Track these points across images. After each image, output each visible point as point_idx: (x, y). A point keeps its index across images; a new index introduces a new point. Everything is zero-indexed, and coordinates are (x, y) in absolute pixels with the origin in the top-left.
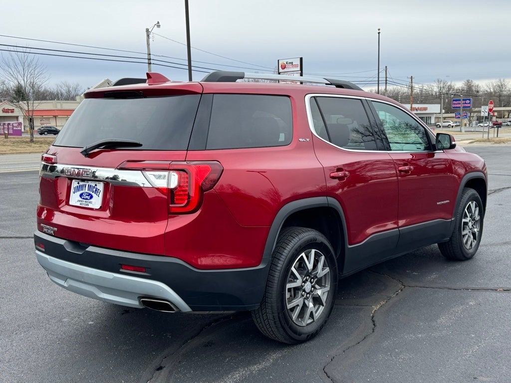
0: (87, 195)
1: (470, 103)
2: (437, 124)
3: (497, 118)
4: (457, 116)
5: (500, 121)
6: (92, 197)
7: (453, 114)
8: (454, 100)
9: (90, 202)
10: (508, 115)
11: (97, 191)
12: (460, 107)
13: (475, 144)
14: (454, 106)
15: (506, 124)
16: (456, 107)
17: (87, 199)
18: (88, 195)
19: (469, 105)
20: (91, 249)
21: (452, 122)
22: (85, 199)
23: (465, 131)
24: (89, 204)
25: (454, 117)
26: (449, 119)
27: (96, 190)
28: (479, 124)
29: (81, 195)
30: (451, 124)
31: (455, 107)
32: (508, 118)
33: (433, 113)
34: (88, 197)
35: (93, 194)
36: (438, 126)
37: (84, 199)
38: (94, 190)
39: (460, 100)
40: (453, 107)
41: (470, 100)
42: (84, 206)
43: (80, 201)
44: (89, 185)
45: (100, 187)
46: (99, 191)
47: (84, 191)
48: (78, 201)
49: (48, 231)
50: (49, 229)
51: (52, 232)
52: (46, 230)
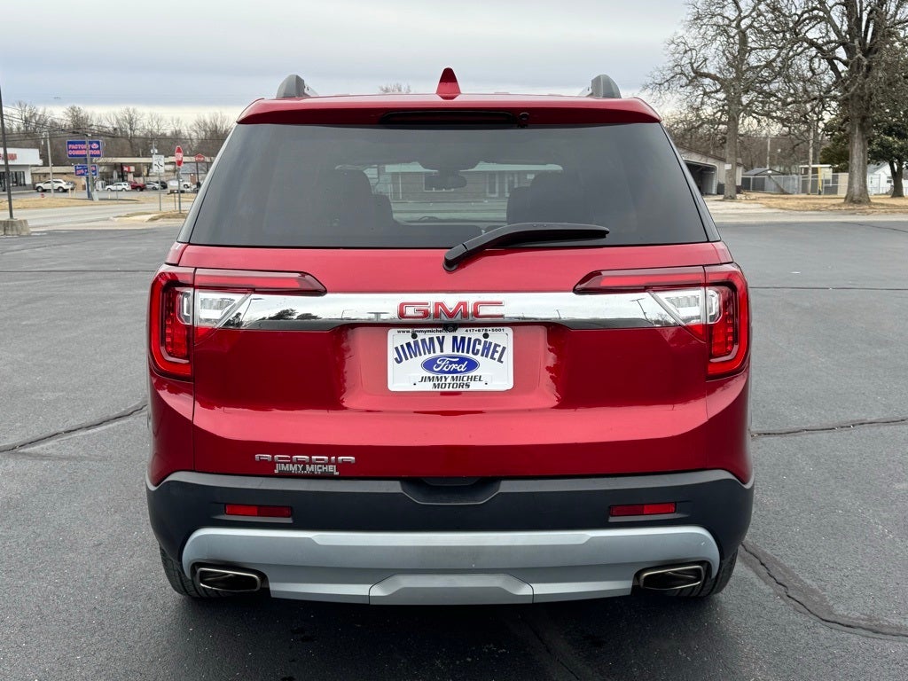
0: (451, 363)
1: (99, 149)
2: (37, 185)
3: (134, 176)
4: (79, 172)
5: (140, 181)
6: (472, 366)
7: (71, 168)
8: (69, 143)
9: (472, 378)
10: (148, 171)
11: (489, 350)
12: (85, 155)
13: (161, 223)
14: (71, 152)
15: (152, 186)
16: (75, 156)
17: (455, 371)
18: (459, 363)
19: (98, 152)
20: (507, 487)
21: (64, 183)
22: (449, 372)
23: (101, 199)
25: (72, 173)
26: (60, 176)
27: (486, 348)
28: (108, 187)
29: (428, 365)
30: (64, 185)
31: (72, 156)
32: (148, 176)
33: (27, 166)
34: (461, 367)
35: (478, 358)
36: (40, 190)
37: (442, 372)
38: (479, 347)
39: (84, 143)
40: (70, 156)
41: (98, 143)
42: (452, 389)
44: (455, 339)
45: (504, 338)
46: (499, 349)
47: (438, 353)
48: (423, 379)
49: (304, 469)
50: (311, 463)
51: (331, 469)
52: (293, 469)
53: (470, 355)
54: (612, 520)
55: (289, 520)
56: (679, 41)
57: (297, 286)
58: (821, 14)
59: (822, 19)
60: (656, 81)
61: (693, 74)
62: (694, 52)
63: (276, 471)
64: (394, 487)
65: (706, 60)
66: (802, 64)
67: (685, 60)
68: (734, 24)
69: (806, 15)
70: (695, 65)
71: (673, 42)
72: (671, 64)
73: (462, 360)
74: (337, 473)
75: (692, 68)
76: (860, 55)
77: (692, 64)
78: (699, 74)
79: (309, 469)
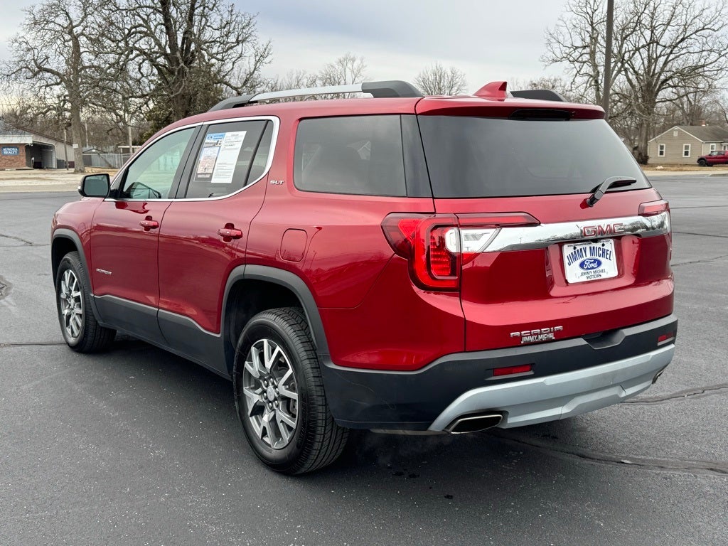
0: (591, 263)
6: (599, 263)
9: (601, 271)
11: (605, 253)
17: (593, 268)
18: (594, 262)
22: (591, 269)
24: (602, 274)
27: (603, 252)
29: (582, 265)
34: (595, 265)
35: (601, 259)
37: (588, 269)
38: (601, 252)
42: (594, 279)
43: (585, 274)
44: (590, 248)
45: (610, 245)
46: (609, 252)
47: (585, 258)
48: (582, 274)
49: (537, 338)
50: (541, 334)
51: (551, 336)
52: (531, 339)
53: (598, 258)
54: (659, 344)
55: (531, 373)
56: (21, 40)
57: (525, 221)
58: (145, 30)
59: (146, 34)
60: (4, 72)
61: (37, 69)
62: (36, 51)
63: (522, 342)
64: (580, 342)
65: (47, 58)
66: (132, 68)
67: (29, 57)
68: (67, 31)
69: (134, 30)
70: (39, 61)
71: (16, 41)
72: (16, 59)
73: (595, 260)
74: (554, 338)
75: (36, 64)
76: (182, 64)
77: (35, 61)
78: (42, 69)
79: (540, 337)
